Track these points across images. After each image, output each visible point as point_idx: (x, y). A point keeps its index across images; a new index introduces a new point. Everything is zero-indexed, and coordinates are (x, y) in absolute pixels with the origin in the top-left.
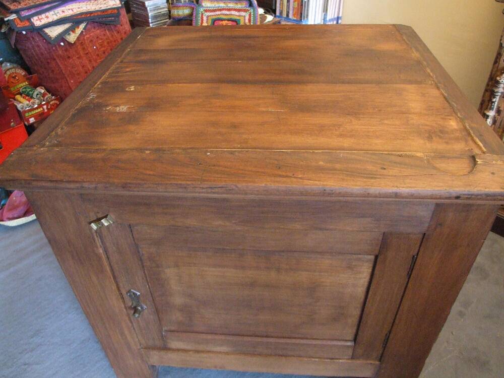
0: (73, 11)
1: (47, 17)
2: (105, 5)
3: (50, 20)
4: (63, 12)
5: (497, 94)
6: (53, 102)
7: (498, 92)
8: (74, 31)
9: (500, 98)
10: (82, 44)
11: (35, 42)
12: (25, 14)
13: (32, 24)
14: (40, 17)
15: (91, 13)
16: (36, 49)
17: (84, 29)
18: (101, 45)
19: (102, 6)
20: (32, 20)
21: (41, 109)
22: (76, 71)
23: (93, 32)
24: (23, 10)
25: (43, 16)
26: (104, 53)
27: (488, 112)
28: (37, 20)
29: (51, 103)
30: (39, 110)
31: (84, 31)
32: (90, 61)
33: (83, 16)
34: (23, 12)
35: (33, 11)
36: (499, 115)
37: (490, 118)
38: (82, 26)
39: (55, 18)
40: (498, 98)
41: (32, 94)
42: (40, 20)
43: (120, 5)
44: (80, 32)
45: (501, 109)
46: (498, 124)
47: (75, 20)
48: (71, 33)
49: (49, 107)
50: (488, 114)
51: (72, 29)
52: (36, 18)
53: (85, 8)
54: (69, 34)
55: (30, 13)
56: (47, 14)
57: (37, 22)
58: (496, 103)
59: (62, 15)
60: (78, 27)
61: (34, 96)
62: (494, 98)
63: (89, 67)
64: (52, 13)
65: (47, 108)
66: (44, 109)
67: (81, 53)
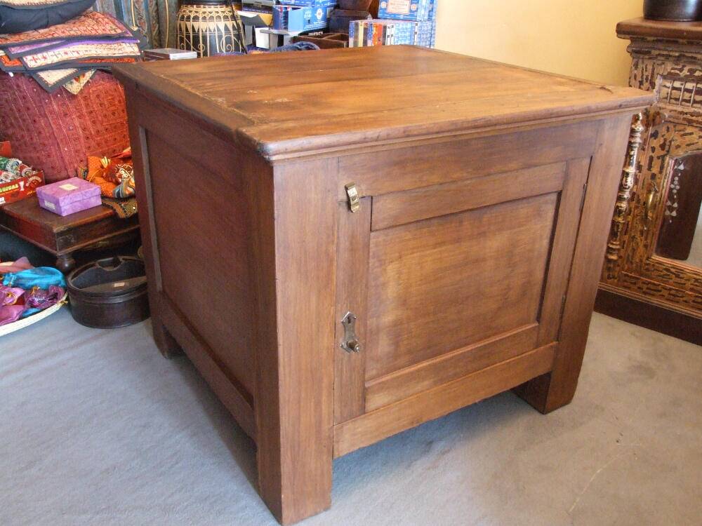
0: (78, 53)
1: (45, 58)
2: (120, 52)
3: (49, 61)
4: (66, 53)
5: (634, 146)
6: (34, 178)
7: (635, 143)
8: (77, 79)
9: (638, 150)
10: (85, 98)
11: (21, 92)
12: (15, 51)
13: (25, 65)
14: (35, 56)
15: (102, 58)
16: (20, 102)
17: (91, 78)
18: (110, 103)
19: (116, 52)
20: (25, 59)
21: (17, 186)
22: (73, 135)
23: (101, 84)
24: (14, 46)
25: (40, 56)
26: (114, 114)
27: (627, 168)
28: (31, 60)
29: (31, 179)
30: (13, 187)
31: (90, 81)
32: (94, 122)
33: (92, 61)
34: (13, 49)
35: (27, 49)
36: (640, 172)
37: (630, 175)
38: (89, 74)
39: (55, 60)
40: (636, 150)
41: (5, 165)
42: (35, 60)
43: (139, 54)
44: (85, 81)
45: (641, 164)
46: (640, 183)
47: (81, 66)
48: (74, 81)
49: (27, 185)
50: (627, 171)
51: (76, 77)
52: (29, 57)
53: (95, 52)
54: (71, 83)
55: (23, 51)
56: (45, 54)
57: (31, 62)
58: (635, 157)
59: (65, 57)
60: (84, 75)
61: (8, 167)
62: (632, 150)
63: (92, 130)
64: (51, 53)
65: (25, 186)
66: (19, 187)
67: (84, 111)
